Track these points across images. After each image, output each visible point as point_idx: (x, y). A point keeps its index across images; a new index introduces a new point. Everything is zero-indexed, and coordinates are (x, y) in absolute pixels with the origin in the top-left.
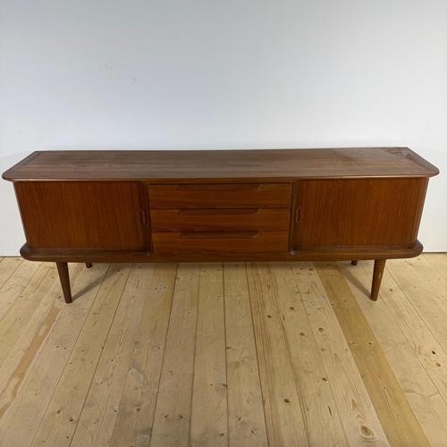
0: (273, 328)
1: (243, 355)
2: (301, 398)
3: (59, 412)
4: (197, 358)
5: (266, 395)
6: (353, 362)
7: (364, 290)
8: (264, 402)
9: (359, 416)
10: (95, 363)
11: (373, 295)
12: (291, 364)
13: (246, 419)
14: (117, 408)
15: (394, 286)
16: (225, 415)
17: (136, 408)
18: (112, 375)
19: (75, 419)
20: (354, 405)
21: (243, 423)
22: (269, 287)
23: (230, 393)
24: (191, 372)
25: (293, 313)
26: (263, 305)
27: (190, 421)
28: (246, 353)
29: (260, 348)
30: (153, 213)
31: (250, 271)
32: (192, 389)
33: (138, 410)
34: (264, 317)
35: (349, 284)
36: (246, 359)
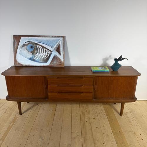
4: (61, 135)
7: (118, 112)
10: (28, 136)
11: (121, 114)
12: (93, 138)
15: (128, 111)
18: (33, 140)
22: (87, 111)
24: (59, 140)
25: (94, 120)
26: (85, 117)
29: (83, 132)
30: (49, 86)
34: (84, 122)
35: (113, 110)
36: (78, 136)
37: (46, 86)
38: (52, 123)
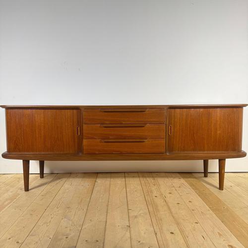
0: (159, 201)
1: (140, 213)
2: (182, 231)
3: (10, 239)
4: (108, 214)
5: (157, 230)
6: (214, 215)
7: (215, 187)
8: (156, 234)
9: (224, 240)
10: (39, 216)
11: (221, 187)
12: (173, 216)
13: (144, 242)
14: (51, 237)
16: (129, 240)
17: (65, 237)
18: (50, 222)
19: (20, 242)
20: (220, 235)
21: (142, 243)
22: (154, 185)
23: (132, 229)
24: (105, 220)
25: (171, 195)
26: (151, 192)
27: (104, 243)
28: (141, 212)
29: (151, 209)
30: (85, 126)
31: (142, 179)
32: (105, 228)
33: (67, 238)
34: (152, 197)
35: (205, 184)
36: (142, 214)
37: (79, 128)
38: (89, 199)
